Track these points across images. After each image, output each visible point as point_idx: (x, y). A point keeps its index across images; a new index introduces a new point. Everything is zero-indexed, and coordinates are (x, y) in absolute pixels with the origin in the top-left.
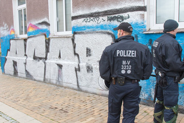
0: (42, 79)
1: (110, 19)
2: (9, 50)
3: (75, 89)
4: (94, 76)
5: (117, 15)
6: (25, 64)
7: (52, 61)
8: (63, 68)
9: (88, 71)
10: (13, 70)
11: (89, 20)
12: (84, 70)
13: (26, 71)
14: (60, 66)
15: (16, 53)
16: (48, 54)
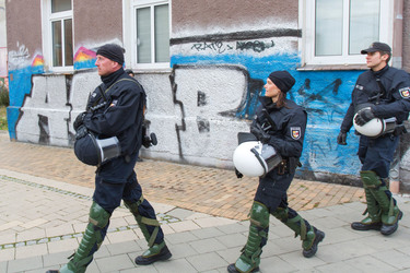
1: (242, 47)
2: (30, 95)
3: (174, 162)
4: (212, 138)
5: (253, 41)
6: (68, 120)
8: (151, 126)
9: (200, 129)
10: (38, 132)
11: (203, 47)
12: (192, 127)
13: (69, 133)
15: (46, 101)
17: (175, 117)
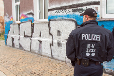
0: (29, 50)
1: (74, 11)
2: (9, 31)
3: (50, 58)
4: (62, 49)
5: (78, 8)
6: (19, 39)
7: (35, 38)
8: (42, 43)
9: (58, 46)
10: (12, 43)
11: (59, 12)
12: (56, 45)
13: (19, 44)
14: (40, 42)
15: (14, 33)
16: (33, 34)
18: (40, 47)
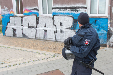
2: (9, 22)
3: (54, 41)
4: (64, 35)
5: (75, 9)
6: (22, 30)
9: (61, 32)
11: (61, 10)
12: (59, 32)
14: (46, 31)
16: (38, 25)
17: (54, 29)
18: (45, 35)
